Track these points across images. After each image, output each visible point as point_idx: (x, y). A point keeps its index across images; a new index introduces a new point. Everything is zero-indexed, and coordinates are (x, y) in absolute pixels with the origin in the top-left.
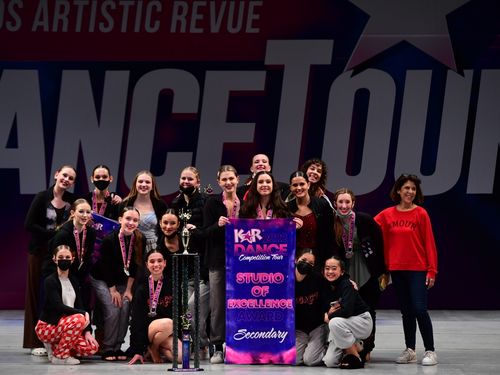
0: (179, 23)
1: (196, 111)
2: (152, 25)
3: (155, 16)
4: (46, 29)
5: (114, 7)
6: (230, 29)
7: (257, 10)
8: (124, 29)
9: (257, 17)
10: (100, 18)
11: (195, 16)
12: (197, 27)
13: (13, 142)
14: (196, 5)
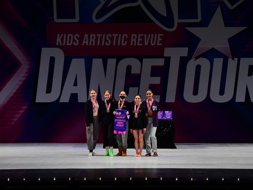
0: (133, 42)
1: (139, 73)
2: (124, 43)
3: (125, 39)
4: (87, 44)
5: (111, 36)
6: (152, 44)
7: (161, 37)
8: (114, 44)
9: (161, 39)
10: (106, 40)
11: (139, 40)
12: (140, 43)
13: (75, 84)
14: (140, 35)
